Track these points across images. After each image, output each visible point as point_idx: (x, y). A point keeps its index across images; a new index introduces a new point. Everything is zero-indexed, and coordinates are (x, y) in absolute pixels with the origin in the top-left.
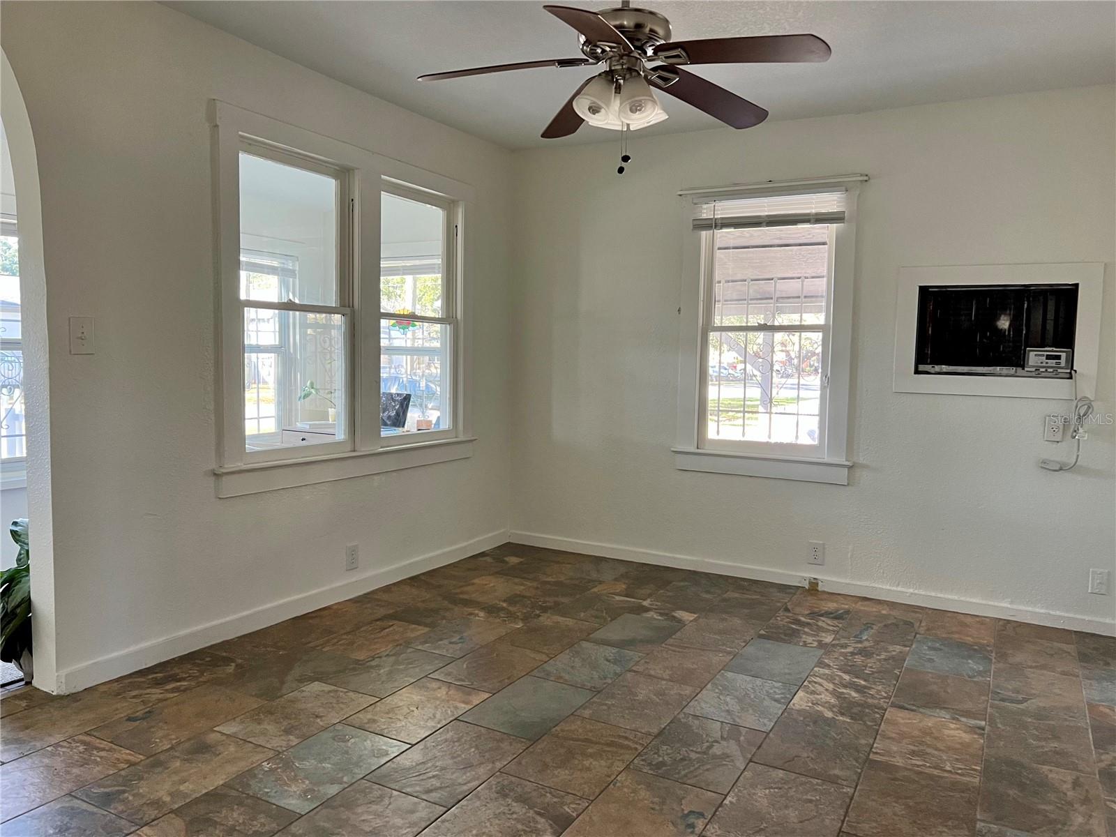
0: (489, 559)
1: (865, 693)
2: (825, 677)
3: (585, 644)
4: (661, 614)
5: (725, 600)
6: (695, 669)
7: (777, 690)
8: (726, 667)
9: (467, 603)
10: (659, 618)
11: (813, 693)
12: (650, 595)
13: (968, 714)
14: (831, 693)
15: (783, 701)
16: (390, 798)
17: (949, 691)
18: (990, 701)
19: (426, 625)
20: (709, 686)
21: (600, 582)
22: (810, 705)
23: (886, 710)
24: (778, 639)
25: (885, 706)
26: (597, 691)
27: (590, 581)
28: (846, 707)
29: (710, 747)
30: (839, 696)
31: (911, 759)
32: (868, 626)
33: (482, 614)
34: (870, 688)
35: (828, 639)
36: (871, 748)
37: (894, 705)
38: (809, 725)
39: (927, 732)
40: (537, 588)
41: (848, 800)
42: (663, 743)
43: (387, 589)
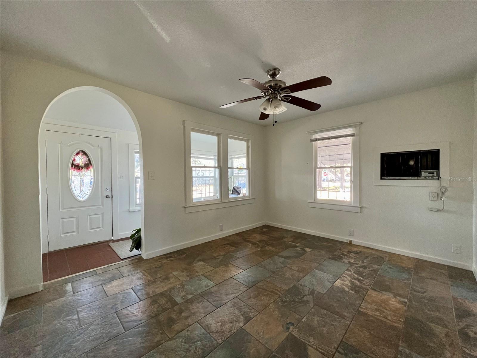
0: (259, 229)
1: (362, 283)
2: (348, 275)
3: (276, 257)
4: (301, 249)
5: (322, 245)
6: (306, 268)
7: (331, 278)
8: (316, 268)
9: (248, 241)
10: (300, 250)
11: (343, 280)
12: (299, 242)
13: (401, 296)
14: (349, 281)
15: (332, 282)
16: (203, 302)
17: (394, 285)
18: (410, 291)
19: (235, 247)
20: (309, 274)
21: (286, 237)
22: (341, 285)
23: (368, 290)
24: (335, 260)
25: (368, 289)
26: (273, 273)
27: (284, 237)
28: (354, 288)
29: (304, 297)
30: (352, 283)
31: (375, 312)
32: (367, 257)
33: (251, 245)
34: (364, 281)
35: (352, 261)
36: (360, 305)
37: (371, 289)
38: (339, 293)
39: (383, 301)
40: (268, 238)
41: (347, 327)
42: (288, 294)
43: (230, 236)
